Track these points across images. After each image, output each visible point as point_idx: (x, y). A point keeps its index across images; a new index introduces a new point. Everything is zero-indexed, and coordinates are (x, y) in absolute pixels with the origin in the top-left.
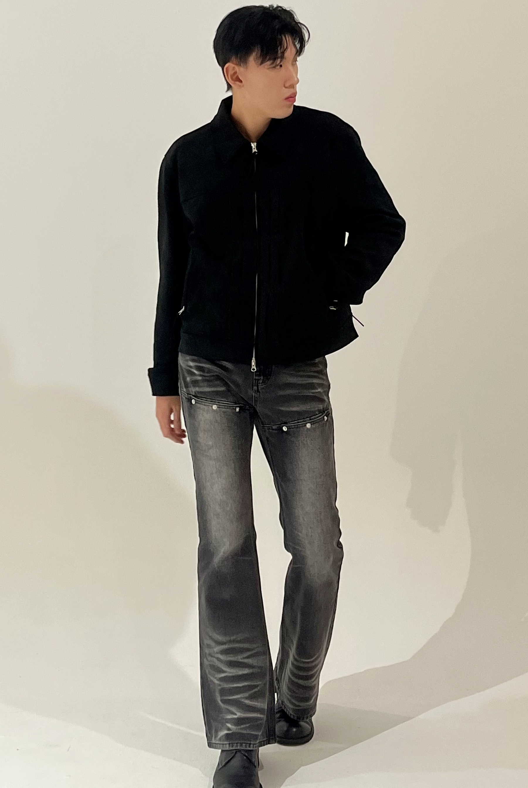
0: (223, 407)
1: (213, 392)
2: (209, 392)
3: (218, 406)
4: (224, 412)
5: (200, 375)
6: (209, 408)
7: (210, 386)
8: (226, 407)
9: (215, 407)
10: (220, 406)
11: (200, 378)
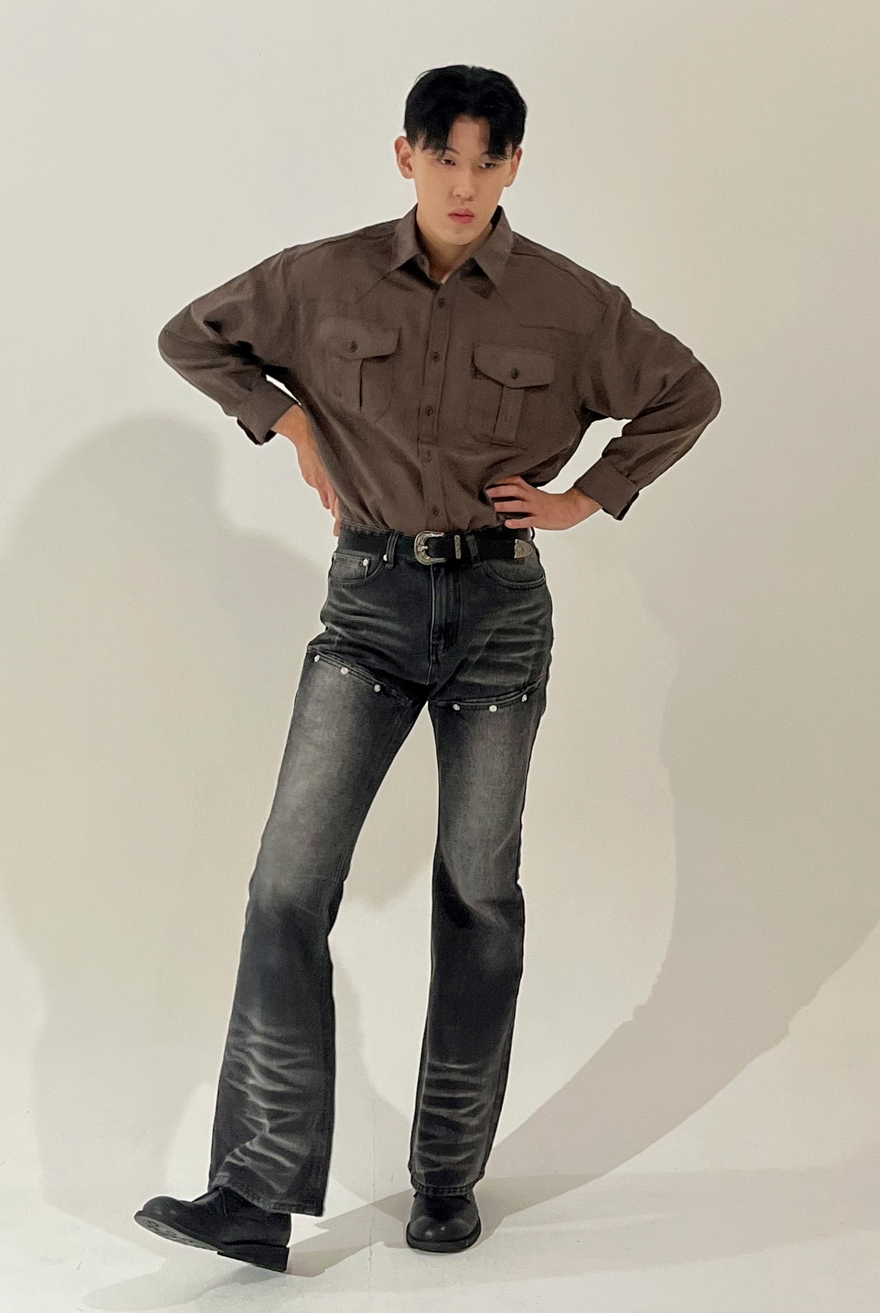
3: (349, 671)
4: (355, 681)
6: (335, 669)
8: (360, 677)
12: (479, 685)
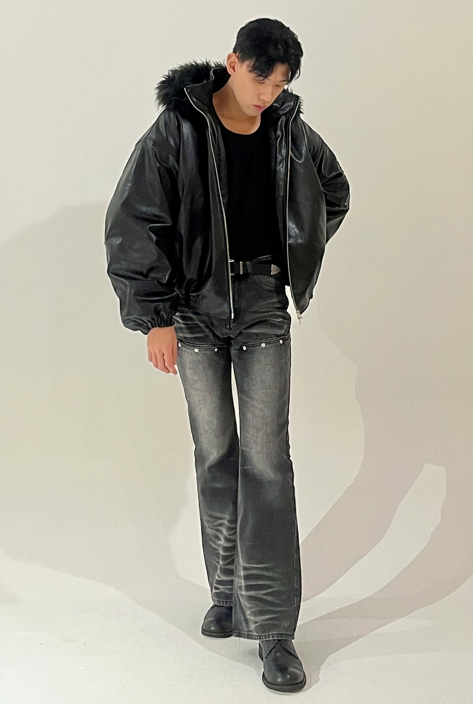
0: (204, 350)
1: (195, 338)
2: (191, 338)
3: (199, 349)
4: (204, 354)
5: (184, 324)
6: (191, 351)
7: (192, 333)
8: (206, 350)
9: (196, 350)
10: (201, 350)
11: (183, 326)
12: (255, 333)
